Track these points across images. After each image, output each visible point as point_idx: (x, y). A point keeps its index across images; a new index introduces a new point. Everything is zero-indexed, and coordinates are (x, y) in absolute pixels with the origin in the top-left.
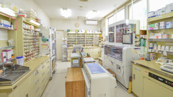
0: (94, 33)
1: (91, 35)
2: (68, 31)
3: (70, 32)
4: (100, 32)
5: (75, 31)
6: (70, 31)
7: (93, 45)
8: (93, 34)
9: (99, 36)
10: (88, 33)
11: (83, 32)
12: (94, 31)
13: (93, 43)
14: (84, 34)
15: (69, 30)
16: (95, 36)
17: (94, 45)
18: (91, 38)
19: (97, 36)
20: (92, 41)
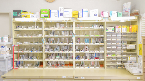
0: (105, 20)
1: (96, 28)
2: (16, 14)
3: (20, 16)
4: (132, 15)
5: (38, 14)
6: (23, 14)
7: (102, 64)
8: (102, 24)
9: (125, 29)
10: (84, 18)
11: (67, 17)
12: (106, 14)
13: (103, 54)
14: (70, 24)
15: (19, 12)
16: (110, 30)
17: (106, 64)
18: (95, 39)
19: (118, 30)
20: (98, 48)
